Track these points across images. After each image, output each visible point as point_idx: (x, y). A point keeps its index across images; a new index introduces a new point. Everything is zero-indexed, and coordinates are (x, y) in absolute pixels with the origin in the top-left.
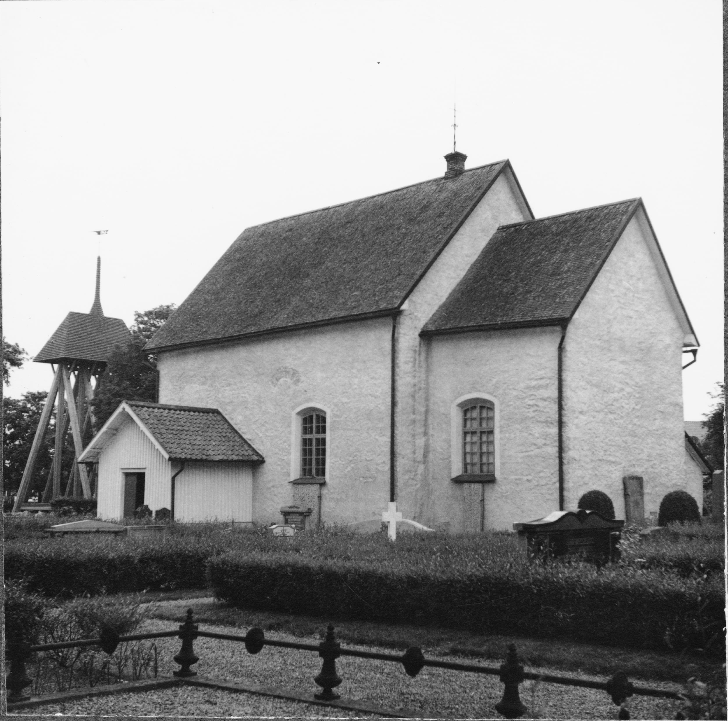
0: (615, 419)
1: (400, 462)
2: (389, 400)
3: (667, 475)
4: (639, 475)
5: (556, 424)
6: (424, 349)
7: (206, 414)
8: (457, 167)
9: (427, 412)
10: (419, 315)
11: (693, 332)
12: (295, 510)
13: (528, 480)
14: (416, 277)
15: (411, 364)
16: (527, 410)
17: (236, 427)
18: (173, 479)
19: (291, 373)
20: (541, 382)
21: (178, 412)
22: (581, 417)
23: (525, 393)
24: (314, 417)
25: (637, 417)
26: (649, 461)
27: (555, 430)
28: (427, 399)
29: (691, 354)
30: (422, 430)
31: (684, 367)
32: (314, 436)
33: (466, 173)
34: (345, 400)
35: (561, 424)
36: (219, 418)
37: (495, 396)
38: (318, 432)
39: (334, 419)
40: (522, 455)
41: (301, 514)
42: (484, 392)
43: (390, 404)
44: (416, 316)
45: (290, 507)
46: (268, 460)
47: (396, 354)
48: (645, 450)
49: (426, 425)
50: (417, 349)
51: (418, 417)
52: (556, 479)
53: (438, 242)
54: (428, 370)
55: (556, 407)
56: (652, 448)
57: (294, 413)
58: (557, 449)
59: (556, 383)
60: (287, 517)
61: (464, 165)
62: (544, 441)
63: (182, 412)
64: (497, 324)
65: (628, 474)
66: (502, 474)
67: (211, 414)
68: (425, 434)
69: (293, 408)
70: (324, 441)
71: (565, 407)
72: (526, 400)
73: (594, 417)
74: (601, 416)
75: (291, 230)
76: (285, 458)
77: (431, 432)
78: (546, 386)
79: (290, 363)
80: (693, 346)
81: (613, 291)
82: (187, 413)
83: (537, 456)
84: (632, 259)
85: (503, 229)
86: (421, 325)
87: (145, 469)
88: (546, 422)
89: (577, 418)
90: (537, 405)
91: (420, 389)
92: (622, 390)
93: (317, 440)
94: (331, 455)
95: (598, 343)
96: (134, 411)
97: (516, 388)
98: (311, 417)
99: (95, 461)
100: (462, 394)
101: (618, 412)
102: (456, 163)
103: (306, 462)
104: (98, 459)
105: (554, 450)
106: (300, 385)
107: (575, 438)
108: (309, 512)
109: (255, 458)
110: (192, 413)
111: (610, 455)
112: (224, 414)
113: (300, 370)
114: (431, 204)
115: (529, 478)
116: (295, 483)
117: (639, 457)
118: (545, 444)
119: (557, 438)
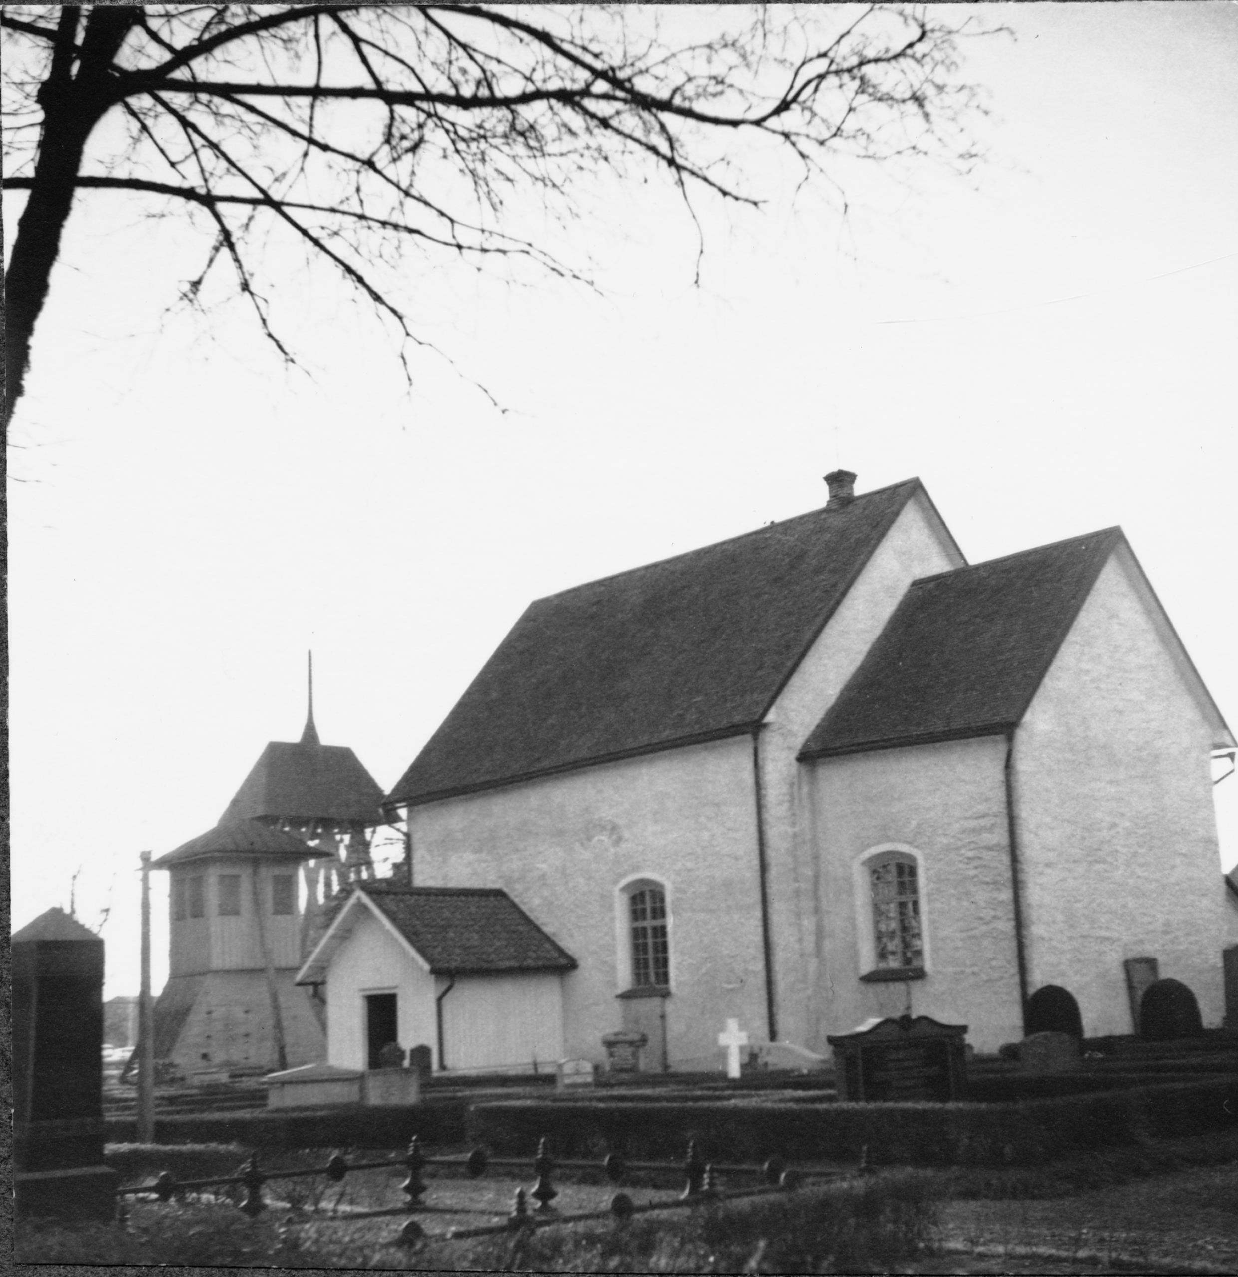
0: (1106, 871)
1: (779, 956)
2: (756, 862)
3: (1199, 952)
4: (1152, 955)
5: (1010, 884)
6: (805, 778)
7: (484, 898)
8: (843, 493)
9: (816, 877)
10: (795, 728)
11: (1225, 727)
12: (621, 1038)
13: (974, 974)
14: (785, 671)
15: (786, 805)
16: (965, 866)
17: (532, 916)
18: (439, 1000)
19: (609, 827)
20: (983, 822)
21: (441, 898)
22: (1049, 871)
23: (960, 839)
24: (648, 893)
25: (1141, 865)
26: (1165, 932)
27: (1006, 895)
28: (816, 857)
29: (1228, 760)
30: (811, 904)
31: (1217, 782)
32: (649, 923)
33: (857, 502)
34: (689, 865)
35: (1017, 884)
36: (504, 903)
37: (916, 847)
38: (654, 917)
39: (678, 895)
40: (964, 935)
41: (631, 1043)
42: (899, 841)
43: (758, 868)
44: (789, 731)
45: (616, 1034)
46: (582, 964)
47: (763, 792)
48: (1159, 915)
49: (816, 897)
50: (795, 780)
51: (803, 885)
52: (1014, 969)
53: (816, 615)
54: (815, 812)
55: (1006, 859)
56: (1170, 912)
57: (616, 890)
58: (1013, 923)
59: (1005, 822)
60: (612, 1050)
61: (852, 489)
62: (993, 913)
63: (448, 898)
64: (911, 737)
65: (1131, 955)
66: (934, 965)
67: (492, 899)
68: (817, 910)
69: (615, 882)
70: (663, 928)
71: (1021, 858)
72: (963, 851)
73: (1070, 870)
74: (1080, 869)
75: (598, 602)
76: (608, 959)
77: (824, 905)
78: (991, 829)
79: (605, 813)
80: (1227, 746)
81: (1087, 672)
82: (455, 898)
83: (984, 935)
84: (1115, 620)
85: (917, 584)
86: (798, 742)
87: (395, 988)
88: (995, 882)
89: (1041, 873)
90: (980, 858)
91: (804, 842)
92: (1114, 825)
93: (655, 929)
94: (675, 952)
95: (1069, 755)
96: (374, 900)
97: (948, 832)
98: (642, 894)
99: (319, 980)
100: (869, 846)
101: (1109, 859)
102: (841, 486)
103: (640, 965)
104: (325, 977)
105: (1008, 926)
106: (624, 845)
107: (1040, 906)
108: (644, 1040)
109: (563, 961)
110: (463, 898)
111: (1101, 927)
112: (512, 895)
113: (621, 822)
114: (805, 553)
115: (976, 969)
116: (626, 997)
117: (1151, 927)
118: (995, 917)
119: (1011, 907)
